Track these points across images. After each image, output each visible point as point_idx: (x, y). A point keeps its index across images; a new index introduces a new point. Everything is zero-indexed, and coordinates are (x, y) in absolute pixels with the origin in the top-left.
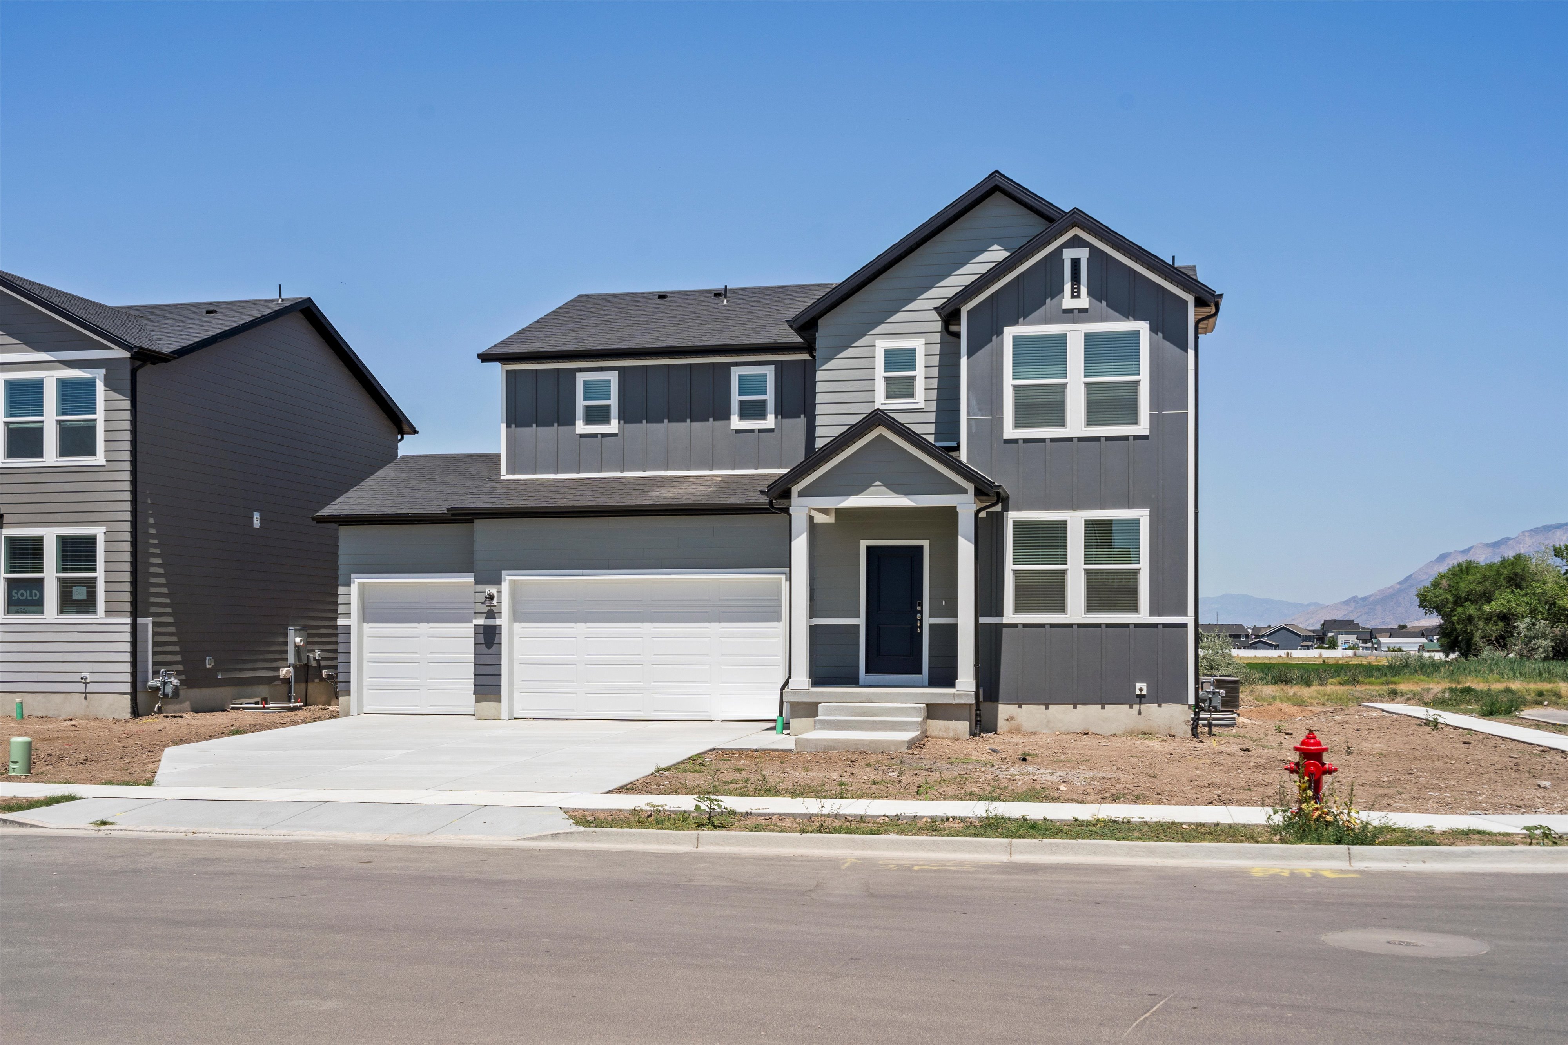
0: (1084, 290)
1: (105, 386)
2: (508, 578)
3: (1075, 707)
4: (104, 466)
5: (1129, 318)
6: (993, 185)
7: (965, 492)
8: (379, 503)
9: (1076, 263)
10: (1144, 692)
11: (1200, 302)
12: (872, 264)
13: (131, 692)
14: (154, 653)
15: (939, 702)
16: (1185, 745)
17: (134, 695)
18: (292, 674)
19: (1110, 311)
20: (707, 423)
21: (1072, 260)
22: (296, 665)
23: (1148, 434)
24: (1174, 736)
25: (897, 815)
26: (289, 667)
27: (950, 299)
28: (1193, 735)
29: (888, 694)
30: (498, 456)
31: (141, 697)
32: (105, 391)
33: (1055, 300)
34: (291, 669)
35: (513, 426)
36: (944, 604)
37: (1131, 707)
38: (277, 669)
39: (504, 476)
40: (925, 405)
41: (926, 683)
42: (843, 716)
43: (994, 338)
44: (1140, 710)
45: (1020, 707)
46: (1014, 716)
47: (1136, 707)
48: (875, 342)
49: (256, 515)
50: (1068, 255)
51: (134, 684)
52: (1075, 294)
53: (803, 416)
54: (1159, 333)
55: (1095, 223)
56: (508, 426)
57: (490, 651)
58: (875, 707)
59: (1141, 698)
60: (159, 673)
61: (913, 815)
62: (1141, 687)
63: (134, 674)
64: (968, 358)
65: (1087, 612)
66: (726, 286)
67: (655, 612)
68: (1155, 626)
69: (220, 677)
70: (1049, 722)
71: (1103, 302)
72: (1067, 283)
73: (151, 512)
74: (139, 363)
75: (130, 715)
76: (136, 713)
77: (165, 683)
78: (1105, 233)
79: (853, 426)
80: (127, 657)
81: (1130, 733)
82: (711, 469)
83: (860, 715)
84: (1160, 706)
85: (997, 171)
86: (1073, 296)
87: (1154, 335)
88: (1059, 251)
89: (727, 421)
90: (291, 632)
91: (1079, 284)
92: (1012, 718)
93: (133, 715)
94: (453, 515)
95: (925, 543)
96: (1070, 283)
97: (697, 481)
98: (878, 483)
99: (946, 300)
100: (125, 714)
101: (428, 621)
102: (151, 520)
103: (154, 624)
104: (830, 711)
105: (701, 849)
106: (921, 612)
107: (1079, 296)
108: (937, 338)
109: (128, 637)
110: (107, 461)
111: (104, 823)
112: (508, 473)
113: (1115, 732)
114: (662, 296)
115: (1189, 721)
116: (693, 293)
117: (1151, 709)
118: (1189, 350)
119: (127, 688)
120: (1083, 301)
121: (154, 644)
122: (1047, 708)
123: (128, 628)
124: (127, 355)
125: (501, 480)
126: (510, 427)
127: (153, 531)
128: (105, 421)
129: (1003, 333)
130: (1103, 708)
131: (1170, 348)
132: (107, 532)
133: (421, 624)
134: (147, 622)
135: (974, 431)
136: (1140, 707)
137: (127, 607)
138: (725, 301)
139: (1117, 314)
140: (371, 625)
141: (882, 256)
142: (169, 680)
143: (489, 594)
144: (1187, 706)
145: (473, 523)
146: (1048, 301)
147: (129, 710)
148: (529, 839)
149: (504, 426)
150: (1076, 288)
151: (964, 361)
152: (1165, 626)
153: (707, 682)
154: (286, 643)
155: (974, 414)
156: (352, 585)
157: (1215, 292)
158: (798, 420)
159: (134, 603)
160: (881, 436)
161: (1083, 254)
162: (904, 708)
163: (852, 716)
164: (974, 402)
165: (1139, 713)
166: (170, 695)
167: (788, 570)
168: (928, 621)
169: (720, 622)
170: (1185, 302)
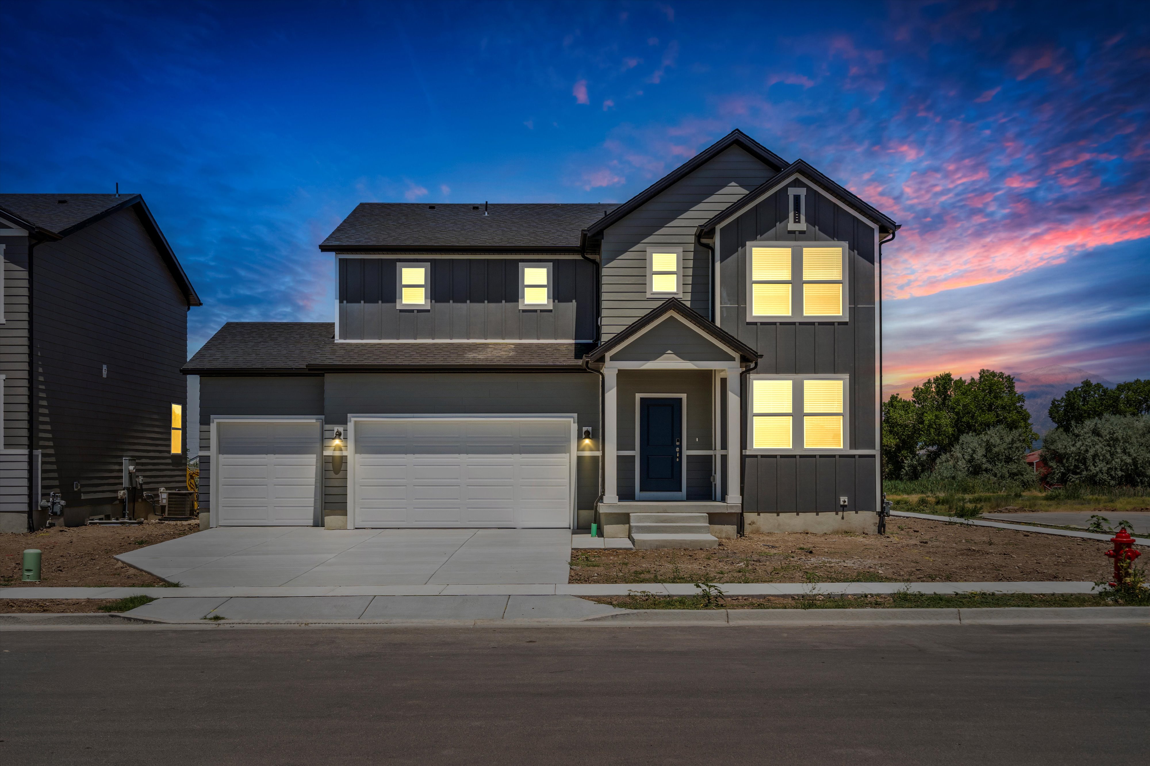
0: (803, 218)
1: (5, 259)
2: (353, 420)
3: (798, 515)
4: (4, 324)
5: (834, 239)
6: (735, 139)
7: (733, 359)
8: (231, 359)
9: (797, 198)
10: (846, 503)
11: (884, 230)
12: (646, 191)
13: (28, 511)
14: (43, 479)
15: (716, 512)
16: (874, 541)
17: (30, 514)
18: (126, 496)
19: (822, 234)
20: (500, 304)
21: (794, 196)
22: (129, 488)
23: (848, 321)
24: (867, 534)
25: (829, 594)
26: (124, 490)
27: (711, 219)
28: (879, 533)
29: (679, 506)
30: (332, 325)
31: (35, 515)
32: (5, 262)
33: (783, 223)
34: (125, 491)
35: (345, 302)
36: (697, 440)
37: (837, 514)
38: (116, 491)
39: (338, 340)
40: (683, 296)
41: (685, 498)
42: (650, 523)
43: (740, 249)
44: (843, 516)
45: (759, 515)
46: (755, 521)
47: (840, 513)
48: (646, 249)
49: (105, 367)
50: (792, 192)
51: (30, 505)
52: (797, 220)
53: (574, 301)
54: (855, 250)
55: (814, 170)
56: (341, 302)
57: (338, 476)
58: (674, 516)
59: (844, 508)
60: (50, 496)
61: (840, 593)
62: (843, 499)
63: (30, 496)
64: (721, 263)
66: (487, 202)
67: (469, 446)
68: (853, 456)
69: (83, 498)
70: (779, 525)
71: (816, 226)
72: (791, 212)
73: (40, 363)
74: (34, 242)
75: (27, 530)
76: (32, 528)
77: (54, 504)
78: (820, 178)
79: (655, 309)
80: (25, 482)
81: (836, 532)
82: (503, 339)
83: (662, 522)
84: (857, 513)
85: (737, 130)
86: (795, 222)
87: (851, 252)
88: (785, 189)
89: (517, 303)
90: (125, 461)
91: (799, 213)
92: (753, 523)
93: (29, 530)
94: (309, 370)
95: (684, 396)
96: (793, 212)
97: (496, 347)
98: (669, 352)
99: (708, 220)
100: (22, 529)
101: (274, 453)
102: (41, 370)
103: (43, 455)
104: (640, 519)
105: (732, 623)
106: (680, 447)
107: (799, 222)
108: (692, 247)
109: (25, 466)
110: (6, 320)
111: (217, 618)
112: (340, 338)
113: (826, 532)
114: (432, 207)
115: (876, 523)
116: (453, 206)
117: (851, 515)
118: (875, 263)
119: (25, 508)
120: (803, 226)
121: (43, 471)
122: (778, 515)
123: (26, 458)
124: (24, 233)
125: (335, 343)
126: (343, 302)
127: (41, 379)
128: (4, 287)
129: (746, 245)
130: (817, 515)
131: (862, 262)
132: (6, 379)
133: (268, 455)
134: (38, 453)
135: (725, 316)
136: (843, 514)
137: (25, 441)
138: (486, 213)
139: (825, 236)
140: (225, 456)
141: (654, 186)
142: (57, 501)
143: (338, 432)
144: (875, 513)
145: (324, 376)
146: (778, 224)
147: (26, 526)
148: (594, 620)
149: (337, 302)
150: (797, 216)
151: (718, 265)
152: (861, 456)
153: (510, 499)
154: (121, 471)
155: (725, 303)
156: (211, 424)
157: (896, 223)
158: (570, 304)
159: (30, 438)
160: (672, 317)
161: (802, 192)
162: (695, 516)
163: (656, 523)
164: (725, 294)
165: (843, 518)
166: (59, 513)
167: (576, 415)
168: (686, 453)
169: (520, 454)
170: (873, 230)
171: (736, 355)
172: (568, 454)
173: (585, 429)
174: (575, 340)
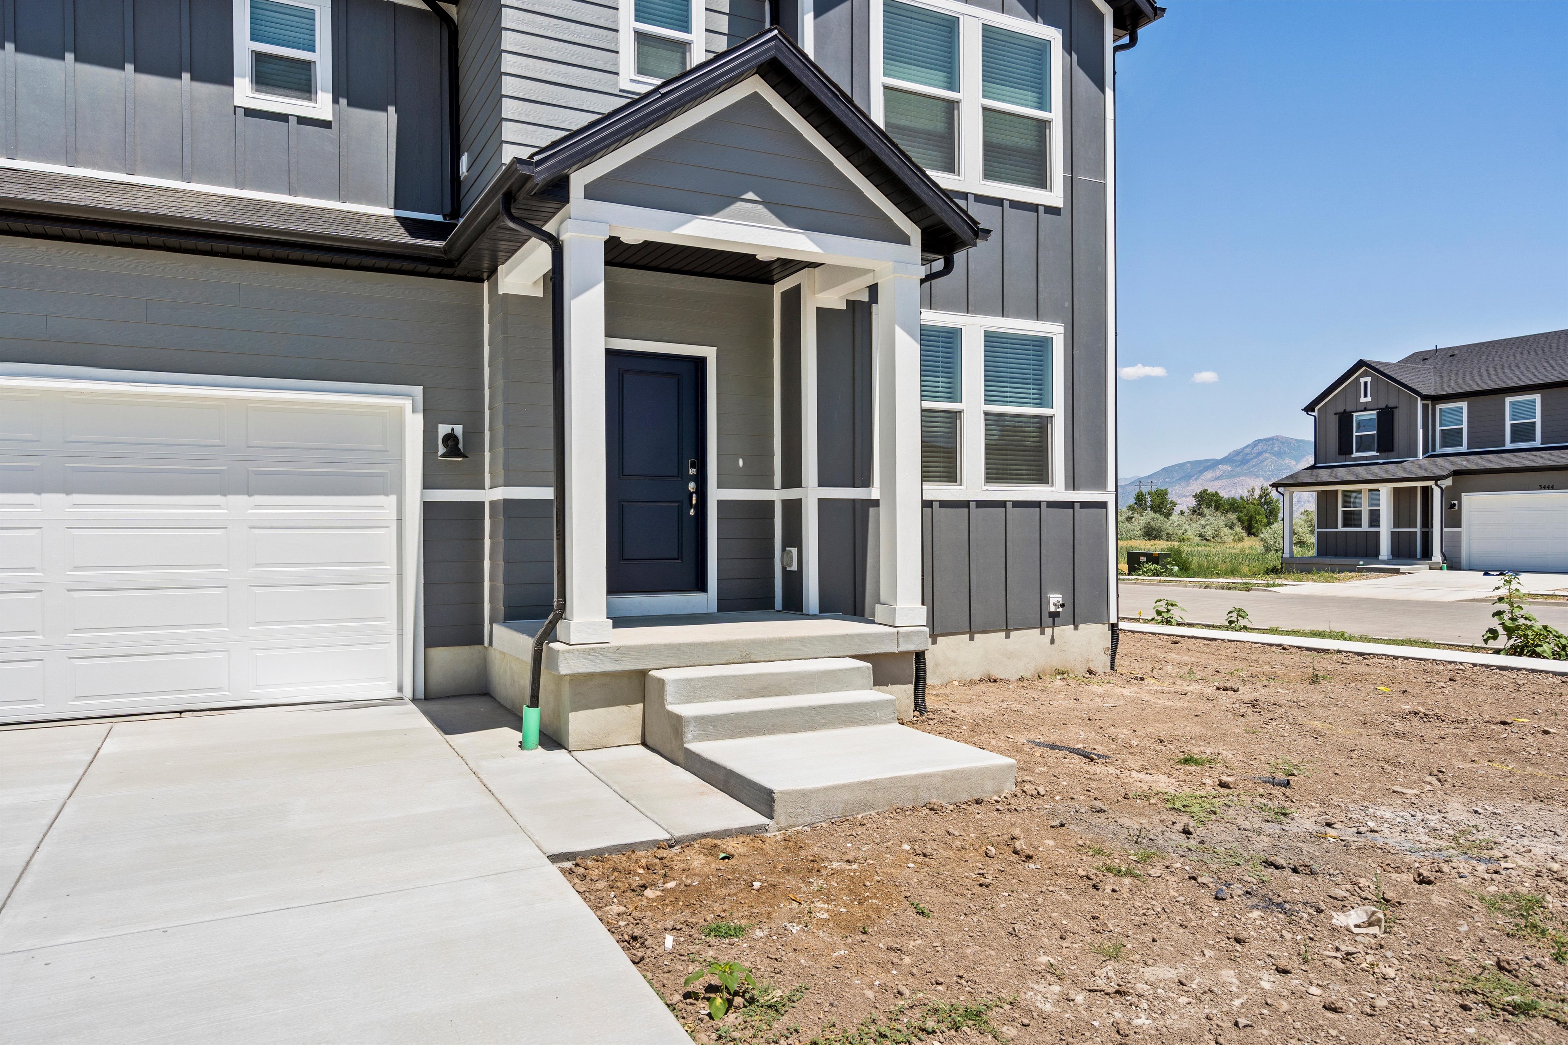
3: (970, 638)
5: (1037, 17)
7: (904, 240)
10: (1058, 609)
15: (874, 652)
20: (175, 82)
23: (1062, 207)
24: (1094, 673)
28: (1112, 668)
36: (742, 464)
37: (1042, 633)
41: (713, 608)
44: (1053, 636)
47: (1049, 631)
53: (391, 109)
54: (1073, 53)
59: (1054, 618)
62: (1055, 600)
64: (815, 17)
65: (987, 482)
68: (1070, 505)
81: (1042, 674)
82: (187, 179)
84: (1076, 628)
87: (1067, 53)
89: (227, 87)
95: (710, 353)
98: (750, 195)
106: (702, 479)
113: (1023, 674)
115: (1106, 649)
117: (1065, 631)
118: (1107, 90)
122: (933, 642)
130: (1006, 636)
131: (1086, 84)
136: (1053, 632)
139: (1021, 7)
144: (1106, 626)
151: (807, 21)
152: (1083, 505)
153: (219, 625)
157: (1156, 3)
158: (379, 115)
160: (755, 96)
162: (837, 670)
165: (1052, 641)
167: (418, 390)
168: (715, 494)
169: (250, 494)
170: (1101, 17)
171: (914, 232)
172: (393, 498)
173: (444, 429)
174: (396, 207)
